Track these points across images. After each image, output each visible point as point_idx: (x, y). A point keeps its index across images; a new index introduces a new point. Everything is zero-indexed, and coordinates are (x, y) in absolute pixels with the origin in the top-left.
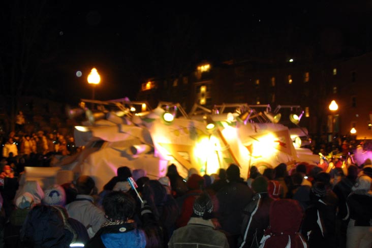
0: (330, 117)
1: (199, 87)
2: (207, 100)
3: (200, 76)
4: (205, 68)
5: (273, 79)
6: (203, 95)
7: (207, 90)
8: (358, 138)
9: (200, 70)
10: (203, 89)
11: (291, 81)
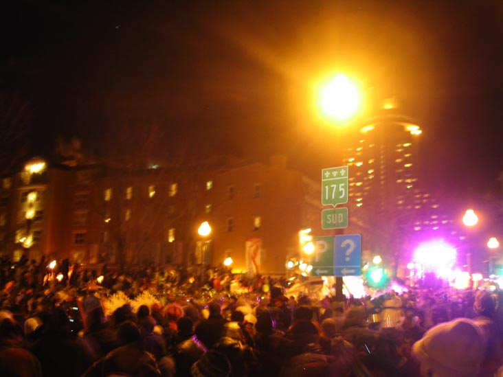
0: (199, 244)
1: (26, 194)
2: (37, 213)
3: (28, 179)
4: (36, 168)
5: (129, 190)
6: (31, 205)
7: (38, 199)
8: (234, 271)
9: (28, 171)
10: (32, 197)
11: (152, 194)
